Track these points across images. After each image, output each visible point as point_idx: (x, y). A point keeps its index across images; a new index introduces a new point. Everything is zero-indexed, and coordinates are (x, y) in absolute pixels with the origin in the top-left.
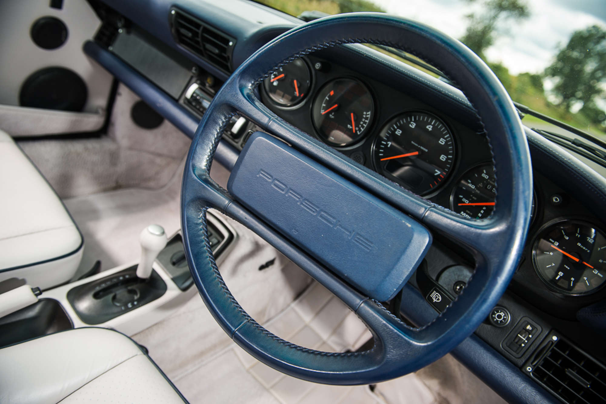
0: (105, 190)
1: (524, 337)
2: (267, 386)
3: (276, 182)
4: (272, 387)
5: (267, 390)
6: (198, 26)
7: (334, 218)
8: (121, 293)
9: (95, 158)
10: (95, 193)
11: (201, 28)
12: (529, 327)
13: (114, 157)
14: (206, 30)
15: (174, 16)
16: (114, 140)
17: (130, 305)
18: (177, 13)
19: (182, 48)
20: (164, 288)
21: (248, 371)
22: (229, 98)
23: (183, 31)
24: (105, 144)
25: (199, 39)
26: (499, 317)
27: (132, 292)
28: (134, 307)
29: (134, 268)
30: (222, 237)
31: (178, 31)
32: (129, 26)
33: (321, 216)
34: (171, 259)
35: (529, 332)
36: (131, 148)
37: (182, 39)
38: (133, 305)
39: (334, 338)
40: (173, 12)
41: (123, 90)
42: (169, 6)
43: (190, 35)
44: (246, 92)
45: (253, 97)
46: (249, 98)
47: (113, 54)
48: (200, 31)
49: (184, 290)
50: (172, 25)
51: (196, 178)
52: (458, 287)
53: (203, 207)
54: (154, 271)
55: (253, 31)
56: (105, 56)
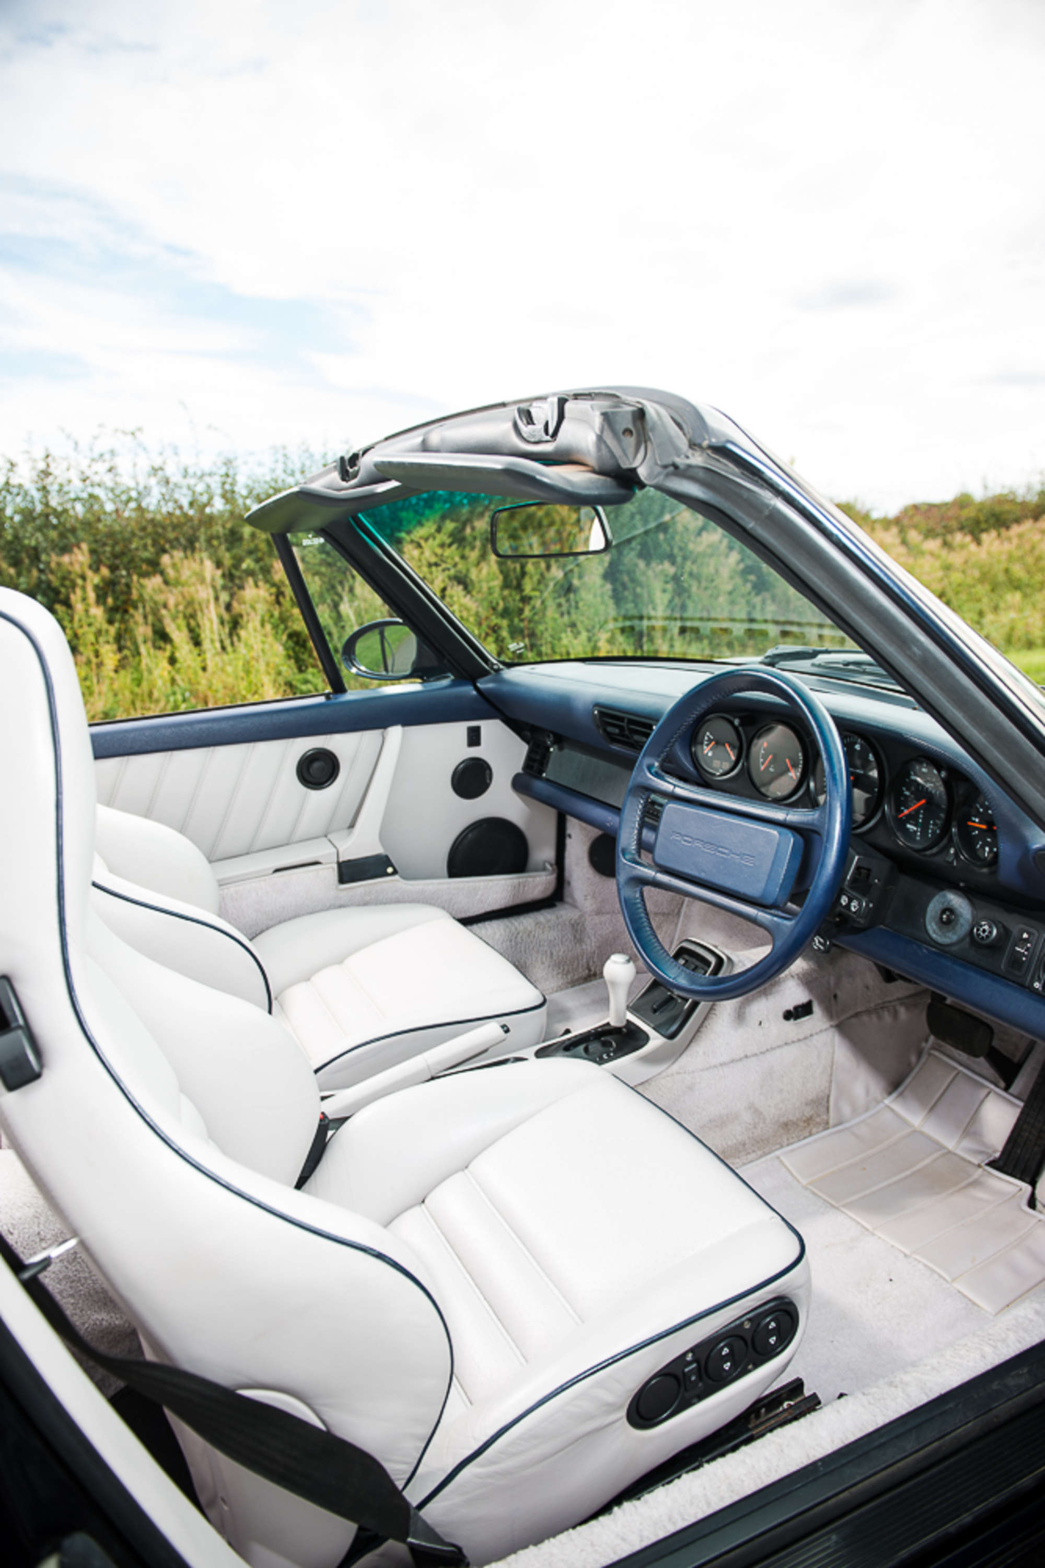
0: (573, 983)
1: (1022, 949)
2: (836, 1205)
3: (686, 838)
4: (844, 1206)
5: (837, 1208)
6: (621, 719)
7: (727, 849)
8: (594, 1047)
9: (552, 935)
10: (560, 989)
11: (626, 720)
12: (1025, 936)
13: (577, 930)
14: (631, 722)
15: (598, 716)
16: (574, 906)
17: (605, 1056)
18: (600, 712)
19: (615, 747)
20: (646, 1038)
21: (806, 1188)
22: (640, 780)
23: (610, 729)
24: (562, 914)
25: (627, 733)
26: (984, 931)
27: (606, 1044)
28: (611, 1059)
29: (608, 1024)
30: (708, 963)
31: (605, 731)
32: (560, 740)
33: (719, 852)
34: (652, 1007)
35: (1026, 940)
36: (599, 912)
37: (613, 739)
38: (608, 1055)
39: (966, 1143)
40: (596, 712)
41: (574, 827)
42: (591, 707)
43: (617, 731)
44: (653, 770)
45: (660, 772)
46: (657, 775)
47: (547, 780)
48: (624, 724)
49: (672, 1037)
50: (598, 726)
51: (626, 862)
52: (944, 916)
53: (637, 886)
54: (628, 1022)
55: (669, 706)
56: (539, 785)
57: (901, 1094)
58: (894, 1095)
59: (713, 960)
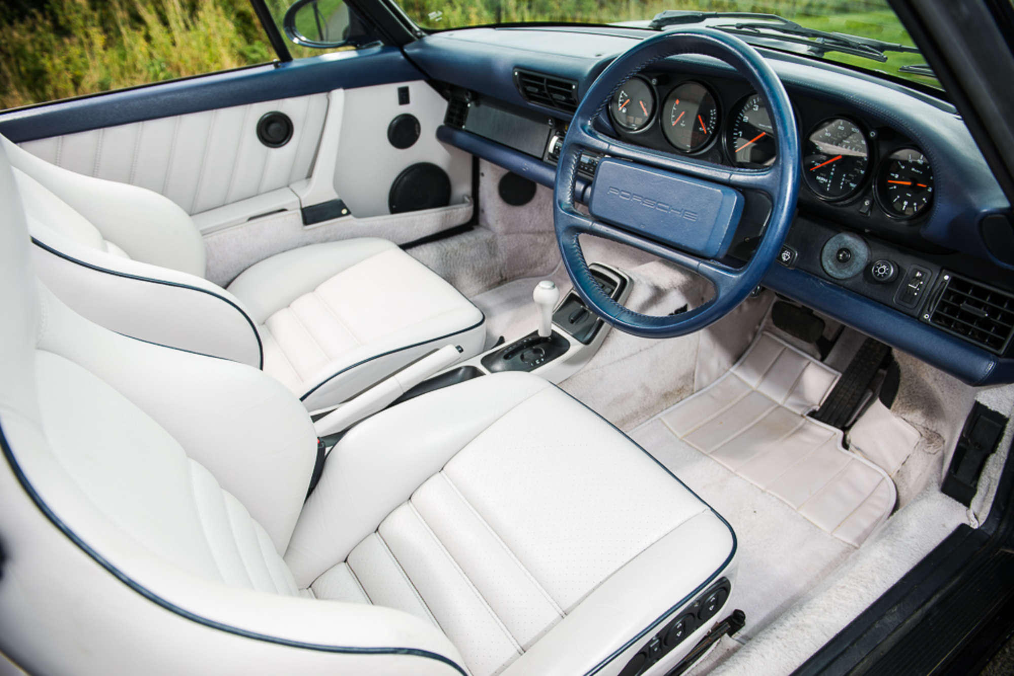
0: (490, 287)
1: (915, 286)
2: (706, 453)
3: (623, 193)
4: (712, 453)
5: (706, 455)
6: (541, 80)
7: (667, 205)
8: (528, 353)
9: (473, 252)
10: (480, 292)
11: (545, 81)
12: (918, 274)
13: (491, 247)
14: (550, 82)
15: (518, 77)
16: (488, 228)
17: (537, 362)
18: (520, 73)
19: (533, 104)
20: (567, 345)
21: (681, 440)
22: (577, 139)
23: (529, 88)
24: (478, 236)
25: (546, 92)
26: (882, 270)
27: (537, 351)
28: (542, 364)
29: (536, 333)
30: (615, 284)
31: (525, 90)
32: (477, 98)
33: (659, 207)
34: (569, 318)
35: (919, 279)
36: (507, 233)
37: (531, 97)
38: (540, 361)
39: (792, 399)
40: (516, 74)
41: (486, 167)
42: (511, 69)
43: (537, 90)
44: (587, 128)
45: (594, 131)
46: (590, 133)
47: (467, 132)
48: (544, 84)
49: (587, 343)
50: (518, 86)
51: (563, 212)
52: (841, 255)
53: (574, 234)
54: (553, 331)
55: (589, 68)
56: (460, 136)
57: (742, 364)
58: (737, 365)
59: (618, 280)
